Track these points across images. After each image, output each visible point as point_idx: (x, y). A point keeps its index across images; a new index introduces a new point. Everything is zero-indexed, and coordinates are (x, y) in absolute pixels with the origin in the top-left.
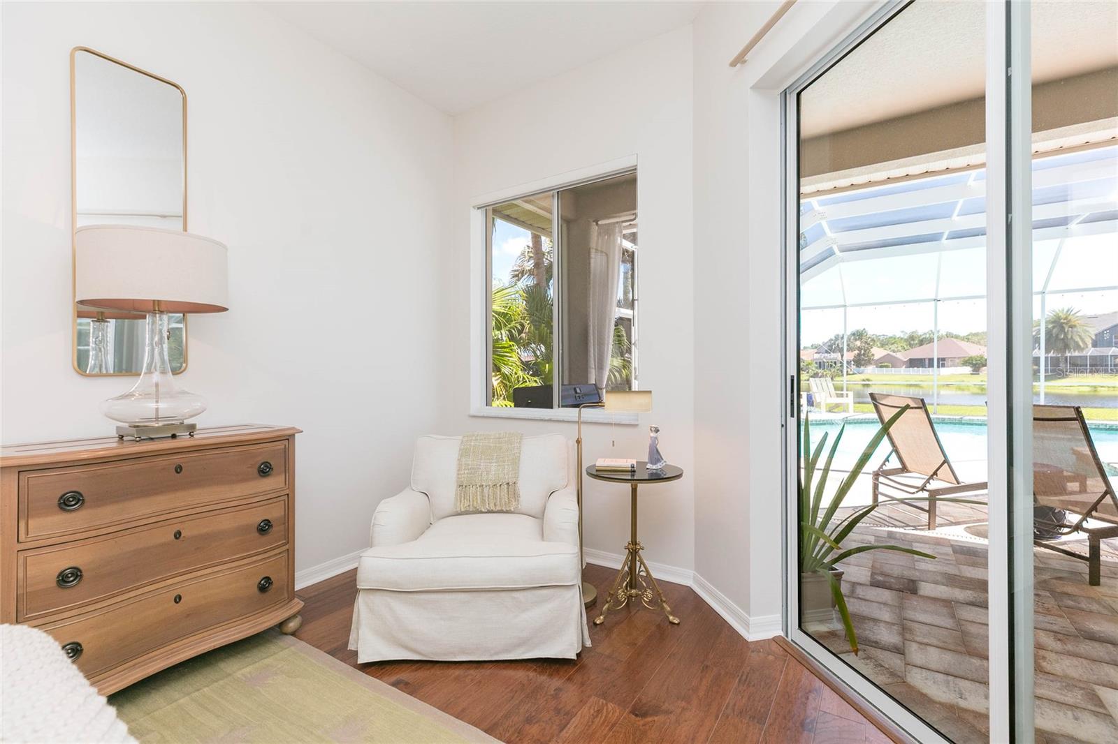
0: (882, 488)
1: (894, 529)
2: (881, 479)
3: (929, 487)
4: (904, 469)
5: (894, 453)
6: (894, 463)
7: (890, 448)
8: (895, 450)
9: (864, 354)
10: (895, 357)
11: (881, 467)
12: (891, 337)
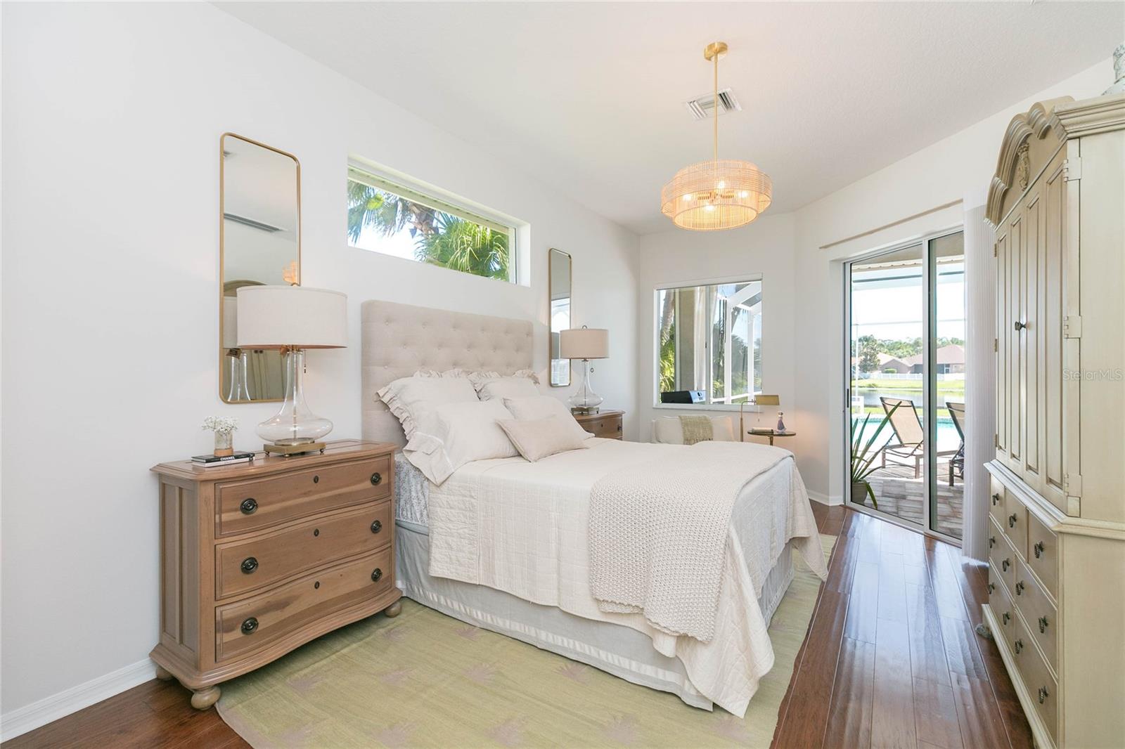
0: (888, 456)
1: (894, 479)
2: (888, 451)
3: (915, 453)
4: (902, 445)
5: (895, 435)
6: (895, 441)
7: (893, 432)
8: (896, 433)
9: (870, 360)
10: (900, 363)
11: (887, 443)
12: (896, 343)
